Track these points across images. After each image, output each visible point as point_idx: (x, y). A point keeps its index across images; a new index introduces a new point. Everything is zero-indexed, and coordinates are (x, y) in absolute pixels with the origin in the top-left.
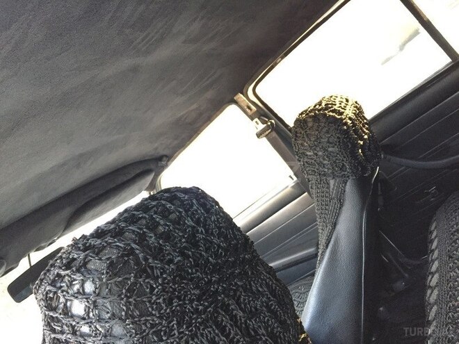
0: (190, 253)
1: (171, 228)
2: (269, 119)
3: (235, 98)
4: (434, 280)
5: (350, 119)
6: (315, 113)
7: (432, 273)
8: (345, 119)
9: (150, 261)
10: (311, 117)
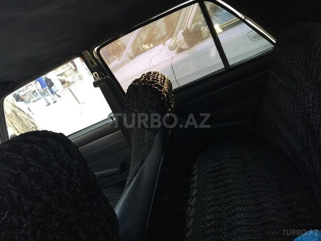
0: (55, 191)
1: (42, 170)
2: (106, 74)
3: (82, 53)
4: (193, 202)
5: (166, 93)
6: (145, 84)
7: (192, 196)
8: (163, 92)
9: (23, 199)
10: (142, 86)
